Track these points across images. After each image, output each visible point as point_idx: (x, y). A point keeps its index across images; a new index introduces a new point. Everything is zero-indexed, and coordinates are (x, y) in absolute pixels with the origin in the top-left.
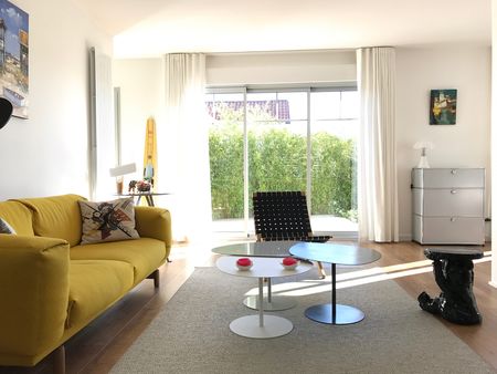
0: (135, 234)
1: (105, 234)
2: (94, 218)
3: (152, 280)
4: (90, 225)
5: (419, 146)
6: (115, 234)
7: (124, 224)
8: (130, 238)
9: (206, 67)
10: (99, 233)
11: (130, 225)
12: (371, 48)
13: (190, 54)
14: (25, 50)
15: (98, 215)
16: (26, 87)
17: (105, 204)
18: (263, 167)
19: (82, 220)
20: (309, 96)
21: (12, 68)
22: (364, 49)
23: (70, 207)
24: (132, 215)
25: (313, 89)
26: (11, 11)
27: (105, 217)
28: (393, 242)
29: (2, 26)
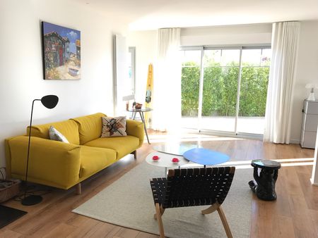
0: (125, 134)
1: (112, 133)
2: (107, 126)
3: (133, 155)
4: (105, 129)
5: (309, 86)
6: (116, 134)
7: (120, 129)
8: (122, 136)
9: (181, 35)
10: (109, 133)
11: (123, 130)
12: (282, 22)
13: (172, 29)
14: (79, 48)
15: (109, 124)
16: (79, 65)
17: (113, 119)
18: (224, 86)
19: (102, 126)
20: (241, 52)
21: (73, 59)
22: (277, 23)
23: (97, 120)
24: (124, 125)
25: (243, 48)
26: (72, 33)
27: (112, 126)
28: (285, 144)
29: (68, 41)
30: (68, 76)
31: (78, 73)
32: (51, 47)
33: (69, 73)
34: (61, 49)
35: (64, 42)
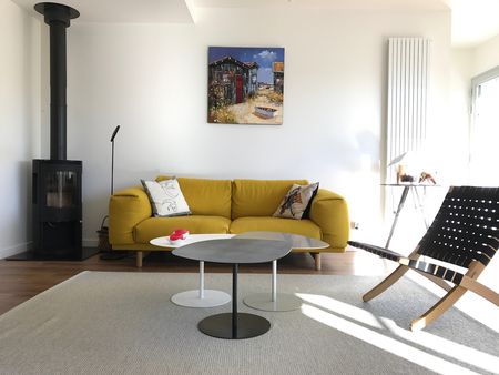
0: (300, 215)
7: (295, 204)
8: (292, 217)
14: (280, 75)
16: (280, 102)
17: (299, 188)
21: (265, 92)
24: (305, 198)
27: (289, 199)
29: (255, 66)
30: (252, 118)
31: (275, 114)
32: (222, 79)
33: (256, 114)
34: (240, 79)
35: (246, 69)
